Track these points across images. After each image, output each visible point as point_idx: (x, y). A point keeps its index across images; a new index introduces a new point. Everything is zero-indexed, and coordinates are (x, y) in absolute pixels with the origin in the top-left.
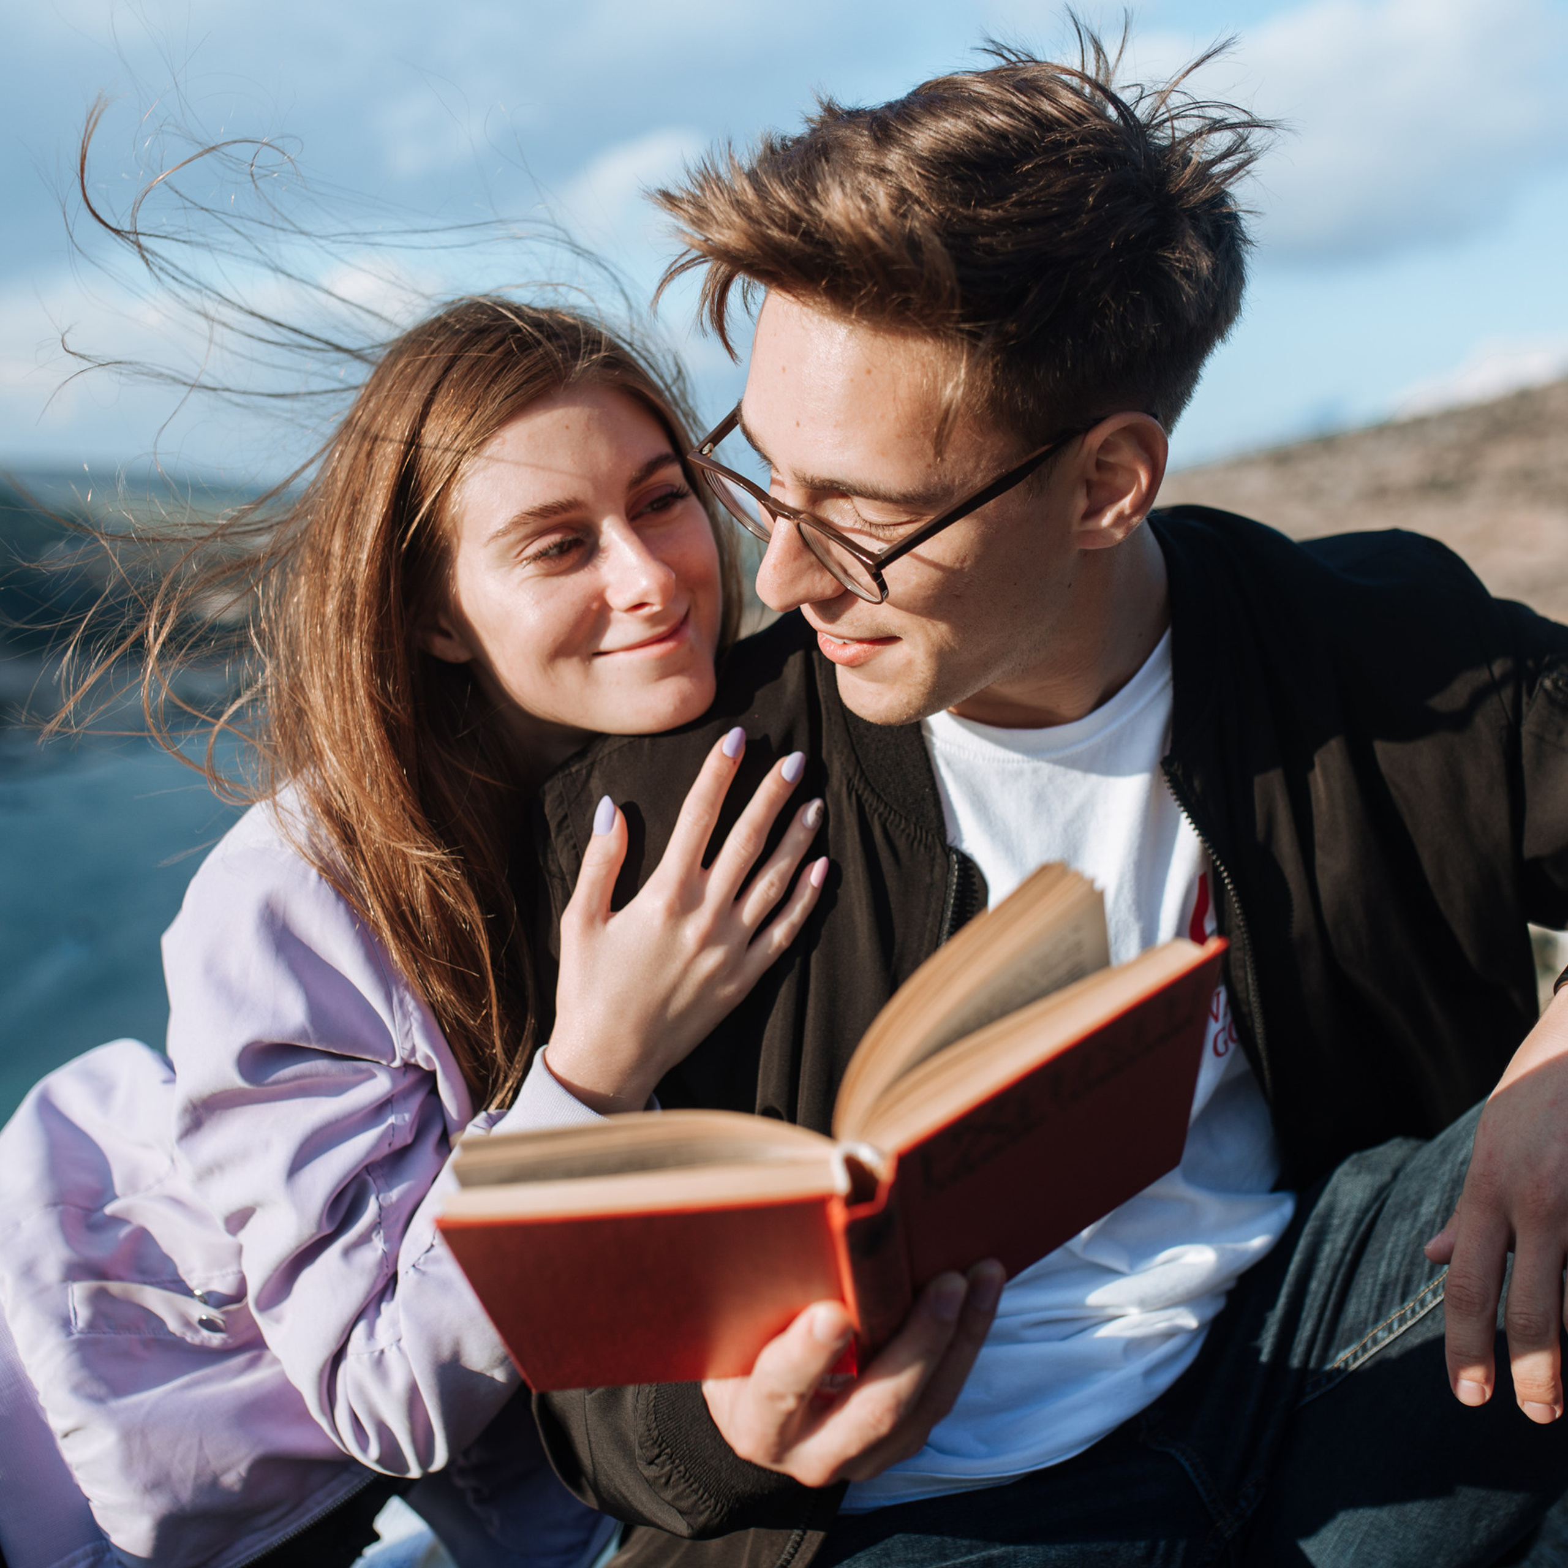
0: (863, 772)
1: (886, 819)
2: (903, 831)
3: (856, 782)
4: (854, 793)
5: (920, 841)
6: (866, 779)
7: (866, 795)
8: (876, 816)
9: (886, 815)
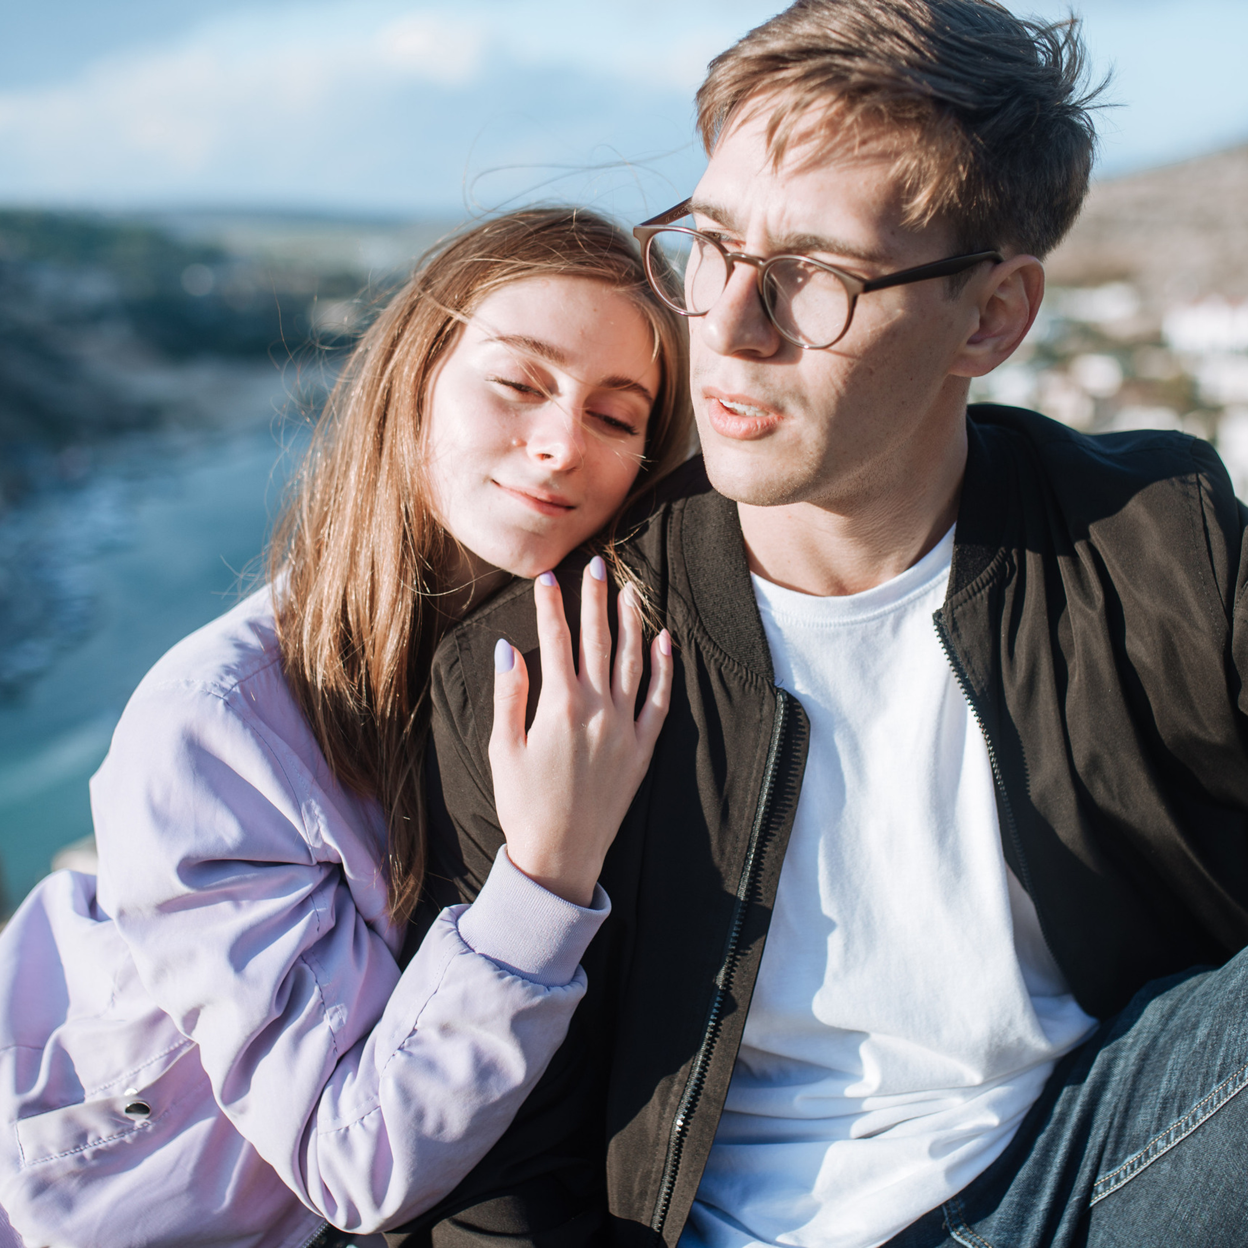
0: (701, 622)
1: (722, 664)
2: (736, 674)
3: (695, 632)
4: (693, 641)
5: (752, 683)
6: (704, 629)
7: (703, 643)
8: (712, 661)
9: (721, 661)
